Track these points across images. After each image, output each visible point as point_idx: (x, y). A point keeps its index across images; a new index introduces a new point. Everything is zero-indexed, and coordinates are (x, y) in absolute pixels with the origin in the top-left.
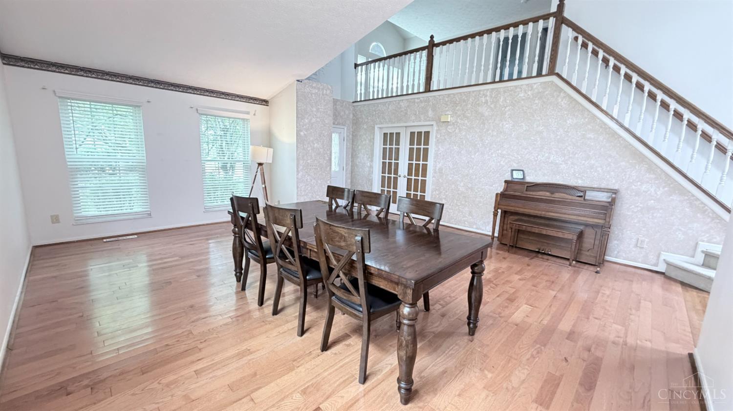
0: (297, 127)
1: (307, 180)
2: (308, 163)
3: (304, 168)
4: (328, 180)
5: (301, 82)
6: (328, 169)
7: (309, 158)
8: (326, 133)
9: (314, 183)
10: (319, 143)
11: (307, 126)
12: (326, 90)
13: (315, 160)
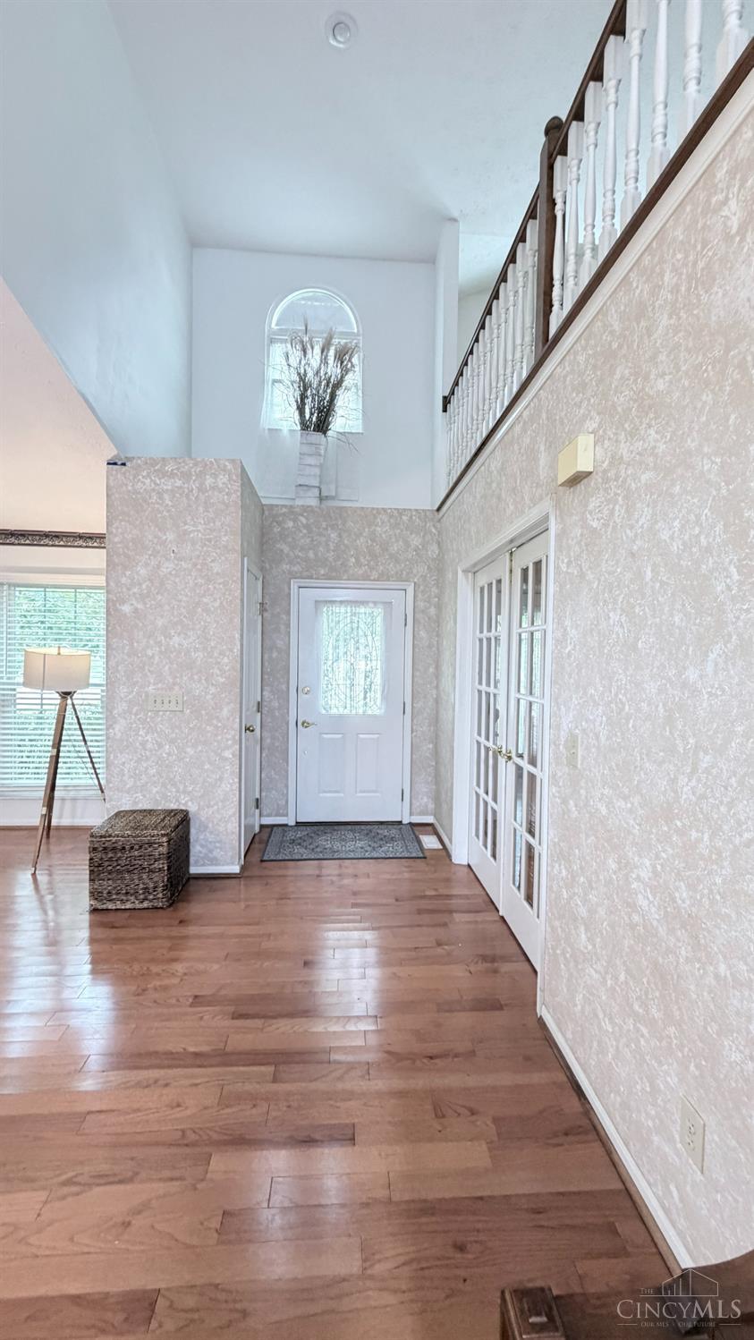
0: (108, 592)
1: (143, 744)
2: (147, 694)
3: (135, 709)
4: (228, 748)
5: (124, 464)
6: (225, 712)
7: (152, 681)
8: (217, 604)
9: (169, 754)
10: (189, 633)
11: (144, 586)
12: (215, 476)
13: (174, 684)
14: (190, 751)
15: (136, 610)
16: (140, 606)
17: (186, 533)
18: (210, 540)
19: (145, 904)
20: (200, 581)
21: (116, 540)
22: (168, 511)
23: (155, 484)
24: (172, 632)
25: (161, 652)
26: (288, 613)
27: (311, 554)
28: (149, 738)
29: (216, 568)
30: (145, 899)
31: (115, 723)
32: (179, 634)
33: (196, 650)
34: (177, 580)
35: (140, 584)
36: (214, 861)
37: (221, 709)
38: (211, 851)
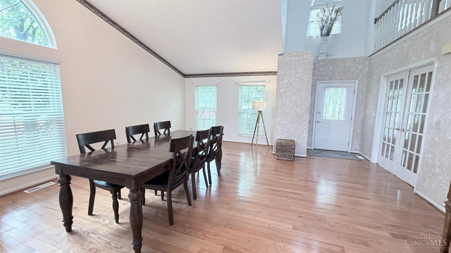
0: (277, 87)
1: (284, 123)
2: (285, 112)
3: (282, 115)
4: (305, 126)
5: (282, 55)
6: (305, 116)
7: (287, 108)
8: (305, 89)
9: (290, 126)
10: (297, 96)
11: (286, 85)
12: (306, 55)
13: (292, 109)
14: (295, 126)
15: (284, 91)
16: (285, 90)
17: (298, 71)
18: (304, 72)
19: (289, 159)
20: (301, 83)
21: (280, 74)
22: (293, 66)
23: (290, 59)
24: (292, 96)
25: (289, 101)
26: (316, 91)
27: (324, 73)
28: (285, 122)
29: (305, 79)
30: (289, 158)
31: (277, 118)
32: (294, 97)
33: (298, 101)
34: (295, 83)
35: (285, 85)
36: (300, 153)
37: (304, 116)
38: (299, 151)
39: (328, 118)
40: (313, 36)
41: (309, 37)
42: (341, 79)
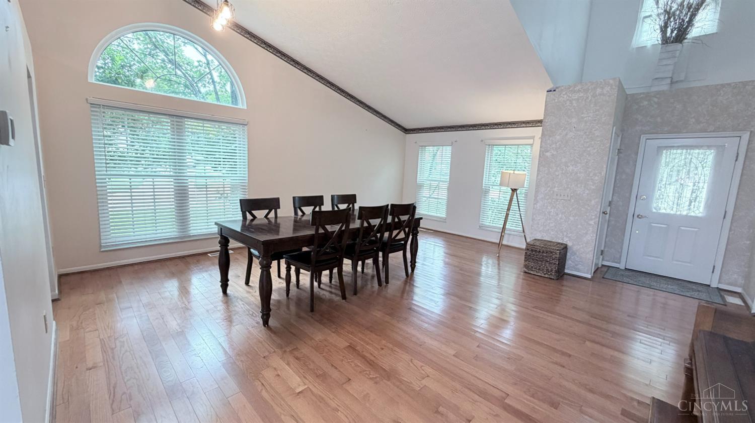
0: (541, 147)
1: (549, 213)
2: (553, 191)
3: (547, 197)
4: (592, 220)
5: (555, 91)
6: (593, 202)
7: (557, 186)
8: (596, 150)
9: (561, 218)
10: (579, 165)
11: (558, 144)
12: (602, 88)
13: (567, 188)
14: (572, 218)
15: (553, 155)
16: (555, 153)
17: (583, 118)
18: (595, 120)
20: (588, 140)
21: (547, 124)
22: (574, 109)
23: (569, 97)
24: (569, 165)
25: (562, 173)
26: (637, 154)
27: (659, 120)
28: (552, 210)
29: (597, 133)
31: (537, 202)
32: (573, 165)
33: (580, 173)
34: (575, 141)
35: (556, 143)
36: (579, 270)
37: (591, 201)
38: (577, 265)
39: (663, 211)
40: (646, 46)
41: (637, 48)
42: (702, 131)
